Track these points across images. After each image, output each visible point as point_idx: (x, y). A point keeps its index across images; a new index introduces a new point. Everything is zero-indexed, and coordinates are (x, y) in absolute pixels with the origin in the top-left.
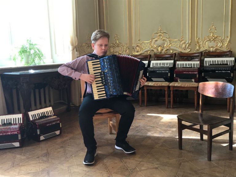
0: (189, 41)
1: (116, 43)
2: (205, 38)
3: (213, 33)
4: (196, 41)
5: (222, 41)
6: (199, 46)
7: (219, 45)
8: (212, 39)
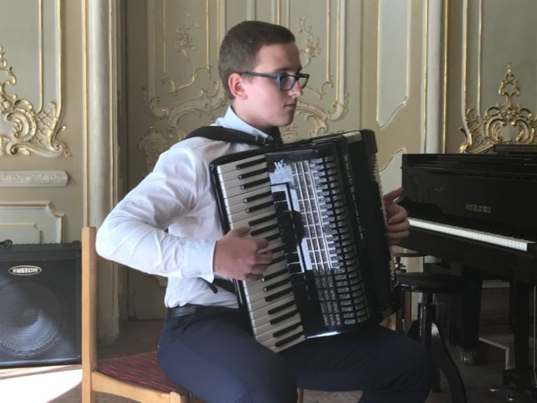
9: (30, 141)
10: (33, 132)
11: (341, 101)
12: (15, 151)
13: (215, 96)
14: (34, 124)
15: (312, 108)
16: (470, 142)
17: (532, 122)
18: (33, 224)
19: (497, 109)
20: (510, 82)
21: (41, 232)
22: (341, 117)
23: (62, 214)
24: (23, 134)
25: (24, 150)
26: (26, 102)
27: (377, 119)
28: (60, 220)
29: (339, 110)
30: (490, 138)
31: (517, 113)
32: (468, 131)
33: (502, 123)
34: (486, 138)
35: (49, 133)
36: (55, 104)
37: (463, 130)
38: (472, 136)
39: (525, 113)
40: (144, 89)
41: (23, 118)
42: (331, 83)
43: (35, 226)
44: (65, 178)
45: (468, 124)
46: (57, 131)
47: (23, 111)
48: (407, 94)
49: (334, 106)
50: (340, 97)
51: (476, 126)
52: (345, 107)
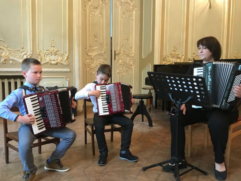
9: (60, 61)
10: (61, 59)
12: (57, 64)
13: (103, 51)
14: (61, 57)
15: (127, 54)
16: (165, 62)
17: (179, 58)
18: (61, 82)
19: (172, 54)
20: (175, 48)
21: (63, 84)
22: (134, 56)
23: (68, 80)
24: (58, 60)
25: (59, 63)
27: (143, 56)
28: (68, 81)
30: (170, 61)
31: (176, 55)
32: (165, 59)
33: (172, 58)
34: (169, 62)
35: (65, 59)
36: (66, 52)
37: (164, 59)
38: (166, 61)
39: (178, 55)
40: (86, 48)
41: (58, 56)
42: (132, 48)
43: (62, 83)
44: (69, 70)
45: (165, 58)
47: (58, 54)
48: (151, 50)
49: (132, 53)
50: (134, 52)
51: (167, 58)
52: (134, 54)
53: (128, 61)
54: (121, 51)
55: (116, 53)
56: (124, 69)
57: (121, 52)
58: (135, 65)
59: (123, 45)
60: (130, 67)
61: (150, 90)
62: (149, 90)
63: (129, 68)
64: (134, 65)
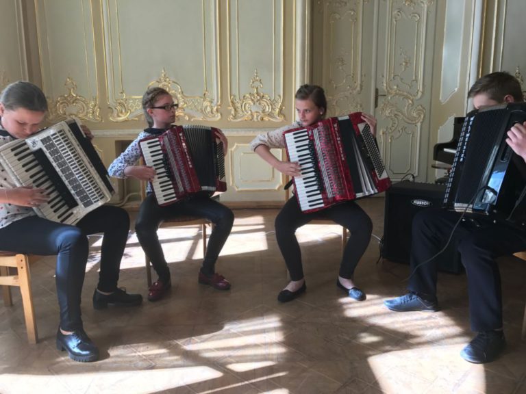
0: (218, 102)
1: (69, 96)
2: (244, 96)
3: (257, 88)
4: (230, 100)
5: (272, 103)
6: (235, 110)
7: (267, 110)
8: (255, 100)
9: (269, 114)
10: (270, 110)
11: (421, 90)
12: (262, 119)
14: (270, 107)
15: (405, 93)
22: (421, 98)
24: (265, 111)
25: (266, 119)
26: (267, 96)
27: (440, 98)
29: (420, 94)
35: (277, 110)
36: (280, 96)
42: (416, 80)
46: (281, 109)
47: (266, 100)
48: (458, 85)
49: (417, 93)
50: (420, 87)
52: (423, 93)
53: (406, 108)
54: (391, 89)
55: (380, 94)
56: (396, 125)
57: (390, 91)
58: (422, 116)
59: (395, 76)
60: (410, 122)
61: (449, 171)
62: (446, 171)
63: (408, 123)
64: (420, 116)
